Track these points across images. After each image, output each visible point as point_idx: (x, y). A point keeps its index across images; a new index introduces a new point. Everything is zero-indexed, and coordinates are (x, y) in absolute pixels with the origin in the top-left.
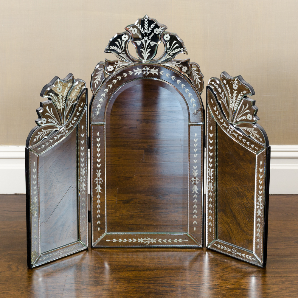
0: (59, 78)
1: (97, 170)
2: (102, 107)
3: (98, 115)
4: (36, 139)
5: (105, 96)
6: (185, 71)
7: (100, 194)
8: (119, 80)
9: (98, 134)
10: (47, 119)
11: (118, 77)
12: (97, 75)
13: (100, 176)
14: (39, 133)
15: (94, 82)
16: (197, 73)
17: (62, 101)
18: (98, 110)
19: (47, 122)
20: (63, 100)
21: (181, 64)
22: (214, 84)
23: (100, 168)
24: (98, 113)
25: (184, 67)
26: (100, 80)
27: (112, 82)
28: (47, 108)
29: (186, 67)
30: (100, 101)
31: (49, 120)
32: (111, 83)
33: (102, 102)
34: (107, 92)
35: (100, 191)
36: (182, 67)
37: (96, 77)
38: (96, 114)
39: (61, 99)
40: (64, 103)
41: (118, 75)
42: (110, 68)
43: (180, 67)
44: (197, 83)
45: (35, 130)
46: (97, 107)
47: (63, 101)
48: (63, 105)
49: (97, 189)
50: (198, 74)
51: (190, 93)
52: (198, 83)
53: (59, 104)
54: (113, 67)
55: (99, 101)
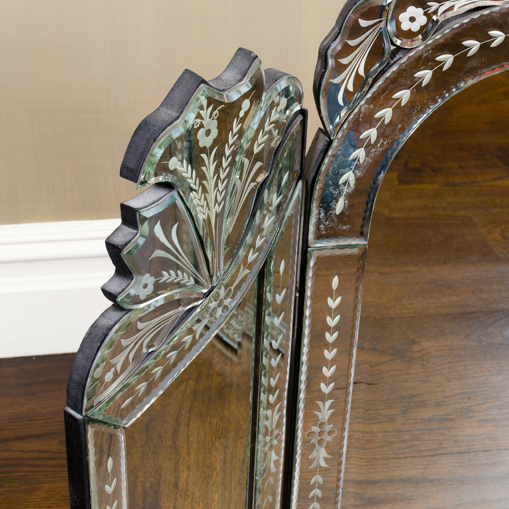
0: (203, 81)
1: (319, 403)
2: (358, 180)
3: (342, 213)
4: (113, 370)
5: (378, 137)
7: (322, 471)
8: (445, 69)
9: (335, 282)
10: (158, 275)
11: (439, 58)
12: (352, 49)
13: (327, 418)
14: (124, 342)
15: (336, 81)
17: (216, 185)
18: (340, 195)
19: (159, 288)
20: (218, 177)
23: (331, 395)
24: (339, 206)
26: (362, 72)
27: (413, 80)
28: (158, 230)
30: (354, 160)
31: (167, 276)
32: (409, 83)
33: (362, 161)
34: (386, 122)
35: (323, 464)
37: (344, 61)
38: (335, 209)
39: (212, 175)
40: (221, 189)
41: (441, 48)
42: (412, 19)
45: (106, 335)
46: (341, 181)
47: (220, 184)
48: (219, 200)
49: (313, 460)
53: (205, 199)
54: (425, 14)
55: (352, 157)
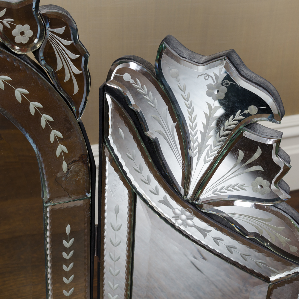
6: (25, 42)
16: (68, 43)
21: (6, 16)
22: (132, 81)
25: (19, 28)
29: (27, 26)
36: (13, 27)
43: (4, 27)
44: (67, 78)
50: (71, 48)
51: (44, 115)
52: (71, 79)
